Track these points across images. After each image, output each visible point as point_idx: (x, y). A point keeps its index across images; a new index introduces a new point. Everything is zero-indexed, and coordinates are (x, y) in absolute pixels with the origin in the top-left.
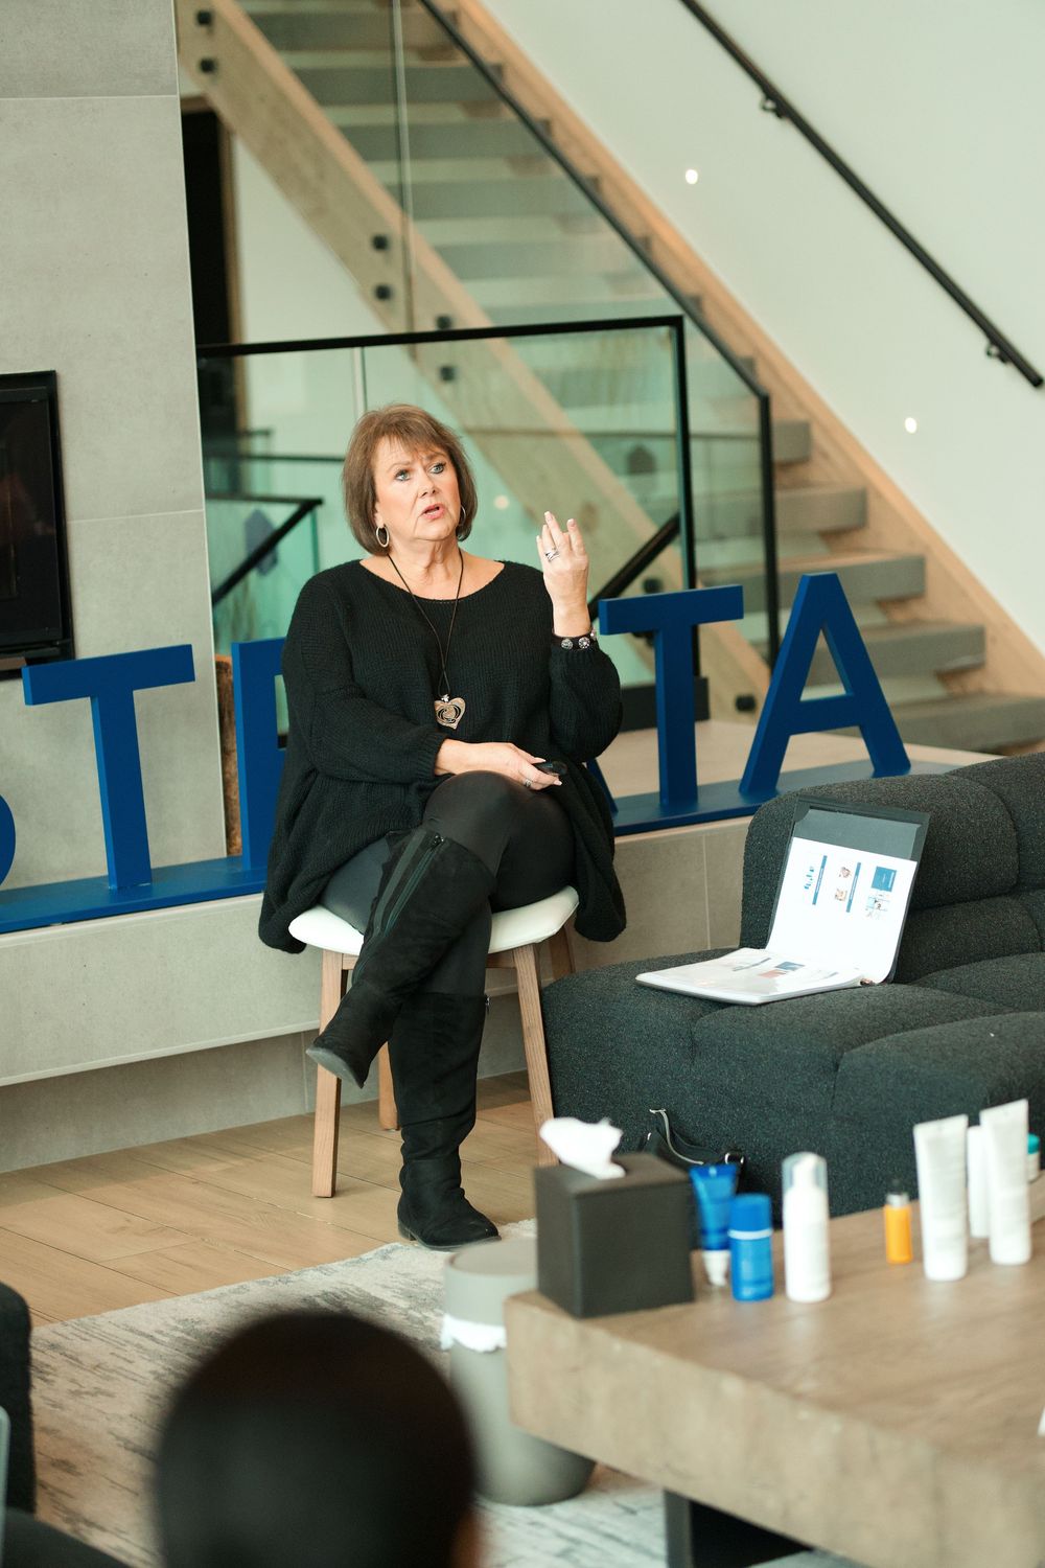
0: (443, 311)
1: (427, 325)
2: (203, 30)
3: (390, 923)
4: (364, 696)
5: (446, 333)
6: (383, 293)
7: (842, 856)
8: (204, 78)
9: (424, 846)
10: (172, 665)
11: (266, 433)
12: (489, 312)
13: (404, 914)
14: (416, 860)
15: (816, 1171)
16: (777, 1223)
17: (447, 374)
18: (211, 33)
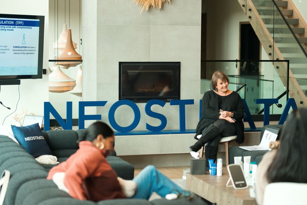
0: (278, 58)
1: (275, 59)
2: (250, 11)
3: (205, 134)
4: (211, 108)
5: (278, 60)
6: (270, 54)
7: (270, 133)
8: (249, 19)
9: (212, 126)
10: (191, 102)
11: (263, 76)
12: (284, 58)
13: (206, 134)
14: (210, 128)
15: (221, 160)
16: (216, 166)
17: (278, 67)
18: (251, 12)
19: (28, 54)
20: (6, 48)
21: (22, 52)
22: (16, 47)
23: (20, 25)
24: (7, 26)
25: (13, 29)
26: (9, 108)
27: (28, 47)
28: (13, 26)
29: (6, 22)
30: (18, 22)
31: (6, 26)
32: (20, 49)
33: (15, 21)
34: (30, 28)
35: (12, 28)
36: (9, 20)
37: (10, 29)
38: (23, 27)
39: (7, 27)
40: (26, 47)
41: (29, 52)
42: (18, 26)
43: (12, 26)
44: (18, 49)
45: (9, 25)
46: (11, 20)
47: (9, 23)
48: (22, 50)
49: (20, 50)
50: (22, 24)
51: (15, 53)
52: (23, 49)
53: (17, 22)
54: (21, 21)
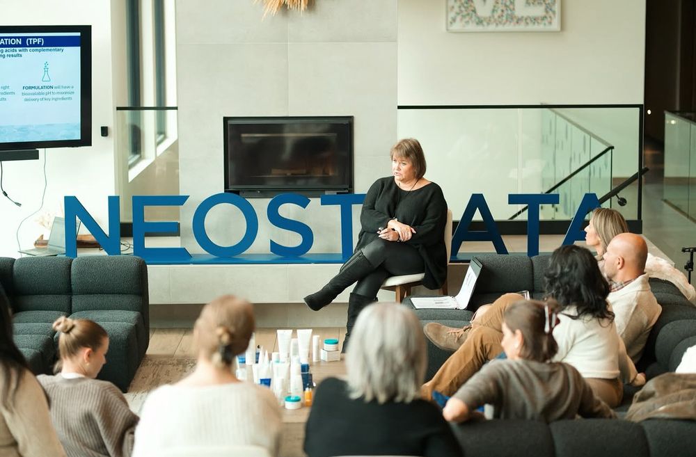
9: (359, 254)
19: (56, 99)
20: (7, 90)
21: (44, 96)
22: (30, 88)
23: (36, 45)
24: (8, 49)
25: (20, 53)
26: (19, 204)
27: (56, 88)
28: (21, 48)
29: (5, 41)
30: (31, 39)
31: (4, 49)
32: (38, 91)
33: (24, 39)
34: (58, 50)
35: (18, 52)
36: (11, 38)
37: (15, 53)
38: (44, 48)
39: (6, 51)
40: (52, 87)
41: (60, 96)
42: (32, 48)
43: (18, 49)
44: (33, 91)
45: (11, 46)
46: (15, 38)
47: (10, 42)
48: (43, 94)
49: (39, 94)
50: (41, 43)
51: (26, 100)
52: (45, 91)
53: (29, 41)
54: (37, 37)
